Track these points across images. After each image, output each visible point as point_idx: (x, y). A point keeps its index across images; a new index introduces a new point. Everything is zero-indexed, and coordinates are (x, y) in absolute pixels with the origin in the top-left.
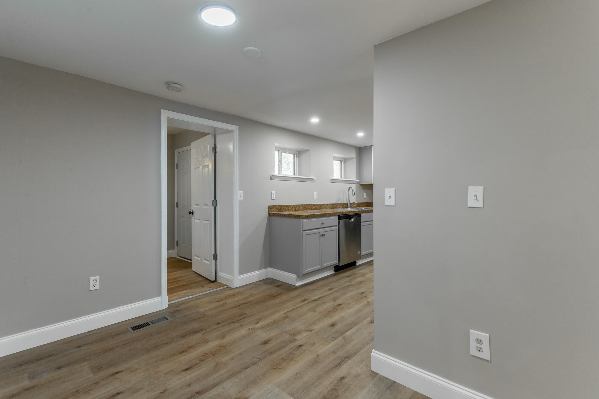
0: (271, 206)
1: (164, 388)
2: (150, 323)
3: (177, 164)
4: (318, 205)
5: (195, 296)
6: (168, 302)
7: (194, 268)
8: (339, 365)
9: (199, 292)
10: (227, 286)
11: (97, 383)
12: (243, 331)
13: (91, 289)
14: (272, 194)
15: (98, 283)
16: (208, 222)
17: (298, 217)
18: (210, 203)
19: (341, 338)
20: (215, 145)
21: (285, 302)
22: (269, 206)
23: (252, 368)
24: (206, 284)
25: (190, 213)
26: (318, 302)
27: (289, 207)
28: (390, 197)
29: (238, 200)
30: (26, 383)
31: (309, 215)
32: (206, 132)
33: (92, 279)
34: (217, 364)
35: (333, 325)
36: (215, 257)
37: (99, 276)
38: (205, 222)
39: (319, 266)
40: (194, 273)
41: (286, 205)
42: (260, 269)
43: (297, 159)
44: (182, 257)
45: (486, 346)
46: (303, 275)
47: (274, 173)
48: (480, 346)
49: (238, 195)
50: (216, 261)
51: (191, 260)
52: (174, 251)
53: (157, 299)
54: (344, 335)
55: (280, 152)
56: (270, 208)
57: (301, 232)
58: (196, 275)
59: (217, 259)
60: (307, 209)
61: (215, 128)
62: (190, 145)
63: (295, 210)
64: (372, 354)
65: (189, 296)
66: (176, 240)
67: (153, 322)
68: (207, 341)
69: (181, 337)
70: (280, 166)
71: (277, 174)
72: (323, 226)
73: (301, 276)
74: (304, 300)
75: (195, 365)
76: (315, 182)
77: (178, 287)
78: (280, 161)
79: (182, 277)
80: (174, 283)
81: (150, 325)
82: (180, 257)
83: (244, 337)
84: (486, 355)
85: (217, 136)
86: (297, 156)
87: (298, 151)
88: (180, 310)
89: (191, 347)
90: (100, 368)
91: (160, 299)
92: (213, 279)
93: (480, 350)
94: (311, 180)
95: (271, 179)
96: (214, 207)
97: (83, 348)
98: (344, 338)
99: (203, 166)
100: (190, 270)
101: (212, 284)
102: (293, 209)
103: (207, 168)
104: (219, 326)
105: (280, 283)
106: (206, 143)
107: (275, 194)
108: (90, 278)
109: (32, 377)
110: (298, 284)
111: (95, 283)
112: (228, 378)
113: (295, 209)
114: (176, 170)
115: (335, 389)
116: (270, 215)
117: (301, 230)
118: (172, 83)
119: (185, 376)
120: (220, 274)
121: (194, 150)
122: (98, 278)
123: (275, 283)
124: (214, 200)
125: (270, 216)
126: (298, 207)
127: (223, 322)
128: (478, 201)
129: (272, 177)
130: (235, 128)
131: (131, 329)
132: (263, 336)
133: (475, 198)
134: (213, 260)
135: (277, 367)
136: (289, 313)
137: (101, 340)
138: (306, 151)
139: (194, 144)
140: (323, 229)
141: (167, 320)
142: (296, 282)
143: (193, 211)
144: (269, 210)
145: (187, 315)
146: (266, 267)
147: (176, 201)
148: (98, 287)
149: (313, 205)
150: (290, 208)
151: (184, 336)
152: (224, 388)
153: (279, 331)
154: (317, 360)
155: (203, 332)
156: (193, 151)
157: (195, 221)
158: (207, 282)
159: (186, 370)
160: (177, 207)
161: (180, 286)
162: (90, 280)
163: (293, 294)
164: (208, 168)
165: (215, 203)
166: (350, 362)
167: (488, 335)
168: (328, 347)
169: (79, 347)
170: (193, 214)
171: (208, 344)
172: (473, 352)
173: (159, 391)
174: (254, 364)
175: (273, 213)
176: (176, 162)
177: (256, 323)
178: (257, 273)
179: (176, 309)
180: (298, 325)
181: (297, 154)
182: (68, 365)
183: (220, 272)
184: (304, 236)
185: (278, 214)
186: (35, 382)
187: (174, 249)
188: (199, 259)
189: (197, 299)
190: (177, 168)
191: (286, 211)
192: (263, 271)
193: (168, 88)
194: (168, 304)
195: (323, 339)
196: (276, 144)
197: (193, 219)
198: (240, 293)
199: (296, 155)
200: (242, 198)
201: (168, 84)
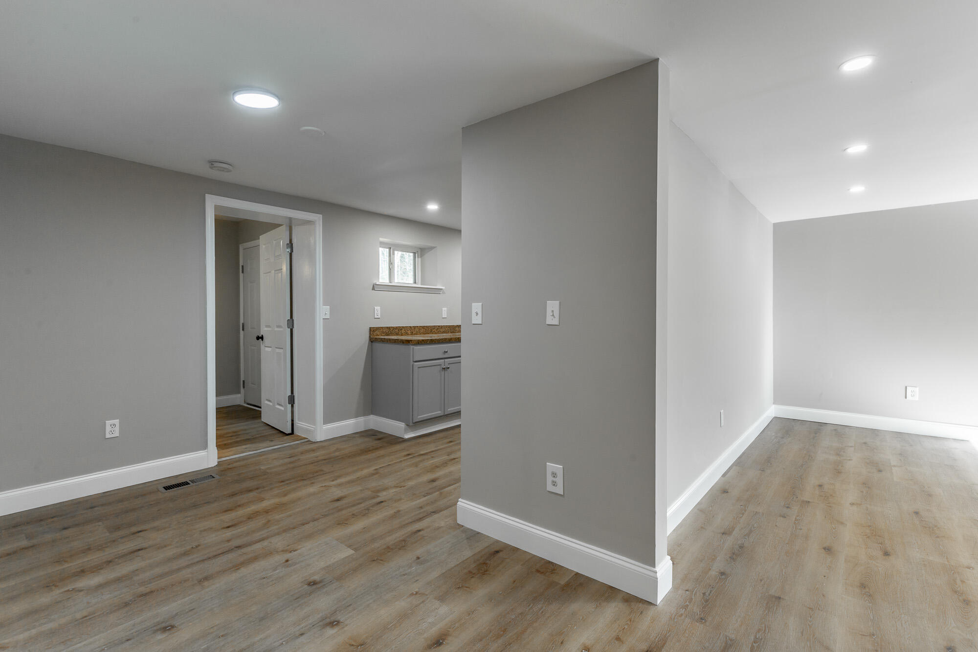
0: (374, 328)
1: (197, 544)
2: (190, 483)
3: (243, 266)
4: (449, 326)
5: (259, 451)
6: (218, 458)
7: (265, 418)
8: (420, 519)
9: (264, 448)
10: (306, 440)
11: (114, 541)
12: (311, 490)
13: (108, 436)
14: (376, 311)
15: (117, 429)
16: (282, 350)
17: (408, 342)
18: (285, 324)
19: (438, 493)
20: (291, 241)
21: (383, 456)
22: (370, 328)
23: (311, 524)
24: (279, 437)
25: (258, 338)
26: (426, 457)
27: (402, 329)
28: (477, 314)
29: (322, 320)
30: (24, 543)
31: (423, 340)
32: (276, 222)
33: (108, 423)
34: (269, 521)
35: (433, 481)
36: (292, 400)
37: (118, 420)
38: (278, 350)
39: (440, 412)
40: (265, 424)
41: (397, 327)
42: (357, 416)
43: (418, 260)
44: (251, 405)
45: (560, 480)
46: (414, 423)
47: (379, 281)
48: (554, 479)
49: (323, 311)
50: (292, 406)
51: (260, 408)
52: (239, 395)
53: (202, 453)
54: (441, 491)
55: (391, 250)
56: (372, 330)
57: (412, 363)
58: (267, 427)
59: (294, 403)
60: (431, 332)
61: (290, 219)
62: (259, 239)
63: (412, 334)
64: (459, 503)
65: (250, 451)
66: (242, 379)
67: (193, 481)
68: (262, 500)
69: (229, 496)
70: (391, 271)
71: (388, 282)
72: (446, 355)
73: (411, 424)
74: (409, 455)
75: (241, 522)
76: (444, 293)
77: (237, 442)
78: (391, 263)
79: (245, 430)
80: (233, 437)
81: (189, 484)
82: (248, 404)
83: (314, 494)
84: (559, 490)
85: (293, 227)
86: (419, 254)
87: (420, 249)
88: (235, 467)
89: (239, 506)
90: (118, 528)
91: (206, 453)
92: (289, 431)
93: (554, 484)
94: (437, 291)
95: (373, 289)
96: (290, 329)
97: (96, 509)
98: (441, 493)
99: (275, 271)
100: (259, 421)
101: (286, 437)
102: (409, 332)
103: (280, 274)
104: (282, 483)
105: (380, 436)
106: (279, 237)
107: (379, 311)
108: (107, 422)
109: (29, 537)
110: (407, 436)
111: (113, 428)
112: (278, 534)
113: (412, 332)
114: (241, 275)
115: (404, 540)
116: (372, 340)
117: (412, 361)
118: (217, 162)
119: (226, 533)
120: (298, 424)
121: (264, 246)
122: (117, 422)
123: (376, 435)
124: (289, 319)
125: (372, 342)
126: (417, 329)
127: (288, 480)
128: (554, 317)
129: (375, 286)
130: (317, 218)
131: (163, 489)
132: (338, 493)
133: (552, 314)
134: (289, 403)
135: (342, 523)
136: (382, 469)
137: (121, 501)
138: (431, 248)
139: (263, 238)
140: (446, 360)
141: (213, 479)
142: (405, 433)
143: (262, 335)
144: (370, 333)
145: (242, 473)
146: (365, 414)
147: (242, 321)
148: (117, 434)
149: (442, 327)
150: (403, 331)
151: (233, 495)
152: (271, 543)
153: (361, 488)
154: (396, 515)
155: (260, 490)
156: (263, 248)
157: (266, 350)
158: (281, 435)
159: (228, 527)
160: (243, 330)
161: (241, 440)
162: (107, 424)
163: (398, 447)
164: (281, 272)
165: (291, 323)
166: (436, 516)
167: (561, 467)
168: (414, 503)
169: (92, 508)
170: (262, 340)
171: (263, 502)
172: (550, 488)
173: (191, 547)
174: (314, 520)
175: (376, 338)
176: (241, 264)
177: (333, 481)
178: (352, 421)
179: (229, 467)
180: (388, 482)
181: (419, 253)
182: (77, 525)
183: (299, 421)
184: (416, 369)
185: (382, 338)
186: (34, 541)
187: (239, 392)
188: (271, 404)
189: (261, 456)
190: (243, 272)
191: (397, 334)
192: (361, 419)
193: (211, 168)
194: (217, 461)
195: (414, 494)
196: (381, 239)
197: (262, 347)
198: (323, 447)
199: (417, 255)
200: (328, 317)
201: (212, 163)
